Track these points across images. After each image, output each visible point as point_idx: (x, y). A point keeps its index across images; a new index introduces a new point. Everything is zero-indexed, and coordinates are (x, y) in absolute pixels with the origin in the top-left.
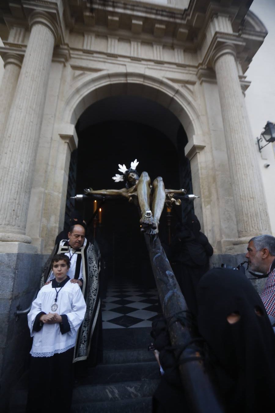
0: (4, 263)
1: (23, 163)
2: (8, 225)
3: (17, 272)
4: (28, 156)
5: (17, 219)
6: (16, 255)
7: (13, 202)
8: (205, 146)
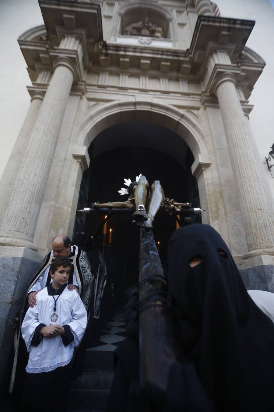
0: (8, 266)
1: (37, 177)
2: (17, 231)
3: (20, 276)
4: (42, 171)
5: (26, 226)
6: (21, 259)
7: (24, 211)
8: (211, 164)
